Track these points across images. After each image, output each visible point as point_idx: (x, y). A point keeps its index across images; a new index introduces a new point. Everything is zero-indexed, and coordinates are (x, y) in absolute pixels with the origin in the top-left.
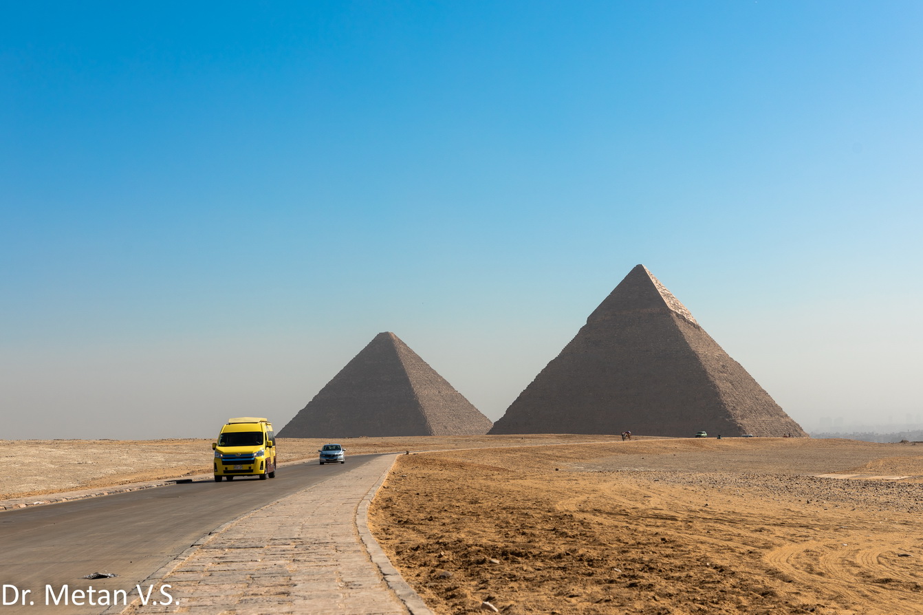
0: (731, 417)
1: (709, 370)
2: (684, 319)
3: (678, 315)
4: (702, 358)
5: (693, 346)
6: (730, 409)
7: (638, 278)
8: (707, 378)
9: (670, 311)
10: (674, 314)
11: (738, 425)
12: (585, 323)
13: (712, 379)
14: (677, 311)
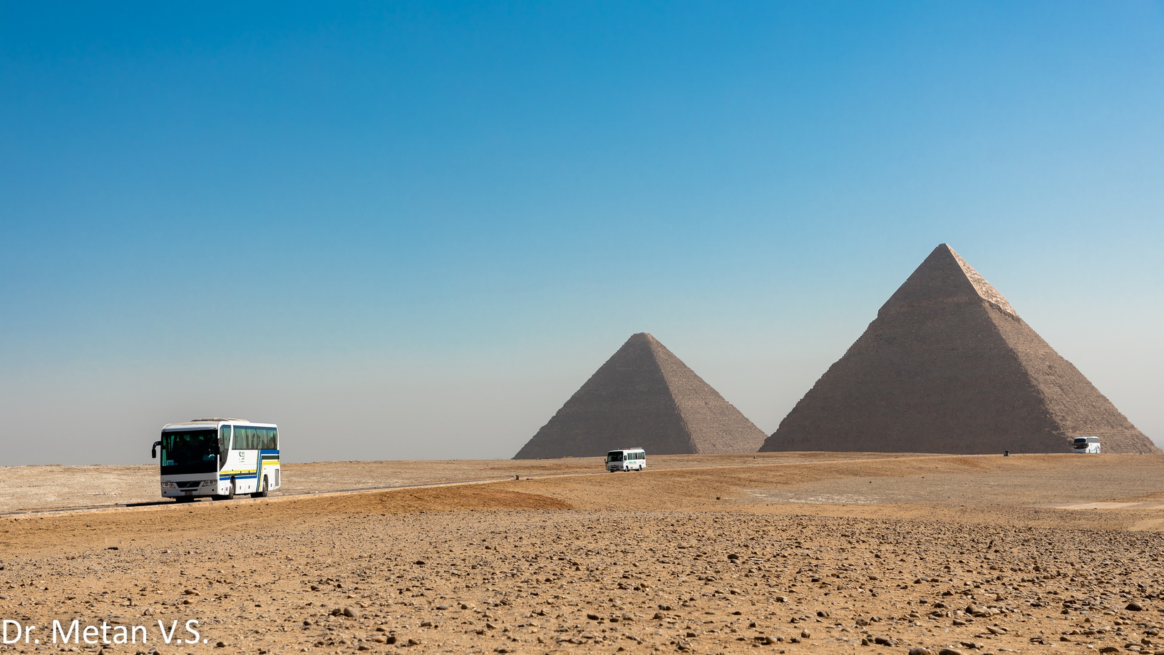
0: (1060, 430)
1: (1031, 371)
2: (1000, 309)
3: (991, 305)
4: (1022, 357)
5: (1011, 343)
6: (1057, 420)
7: (941, 261)
8: (1029, 382)
9: (981, 300)
10: (987, 304)
11: (1069, 439)
12: (876, 317)
13: (1035, 383)
14: (990, 300)
